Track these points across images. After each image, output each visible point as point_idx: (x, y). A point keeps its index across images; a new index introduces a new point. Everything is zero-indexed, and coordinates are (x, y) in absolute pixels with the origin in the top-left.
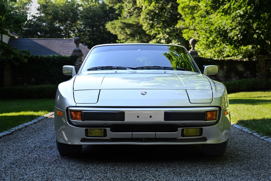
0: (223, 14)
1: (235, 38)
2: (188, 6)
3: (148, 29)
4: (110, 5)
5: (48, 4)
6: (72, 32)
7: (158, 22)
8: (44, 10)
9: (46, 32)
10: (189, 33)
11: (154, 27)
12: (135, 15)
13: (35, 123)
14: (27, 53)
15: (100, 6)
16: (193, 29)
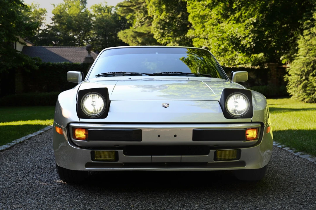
0: (235, 22)
1: (248, 46)
2: (198, 15)
3: (159, 38)
4: (122, 15)
5: (63, 14)
6: (85, 41)
7: (168, 31)
8: (58, 20)
9: (61, 41)
10: (199, 41)
11: (165, 36)
12: (146, 24)
13: (41, 134)
14: (39, 60)
15: (112, 16)
16: (203, 38)
